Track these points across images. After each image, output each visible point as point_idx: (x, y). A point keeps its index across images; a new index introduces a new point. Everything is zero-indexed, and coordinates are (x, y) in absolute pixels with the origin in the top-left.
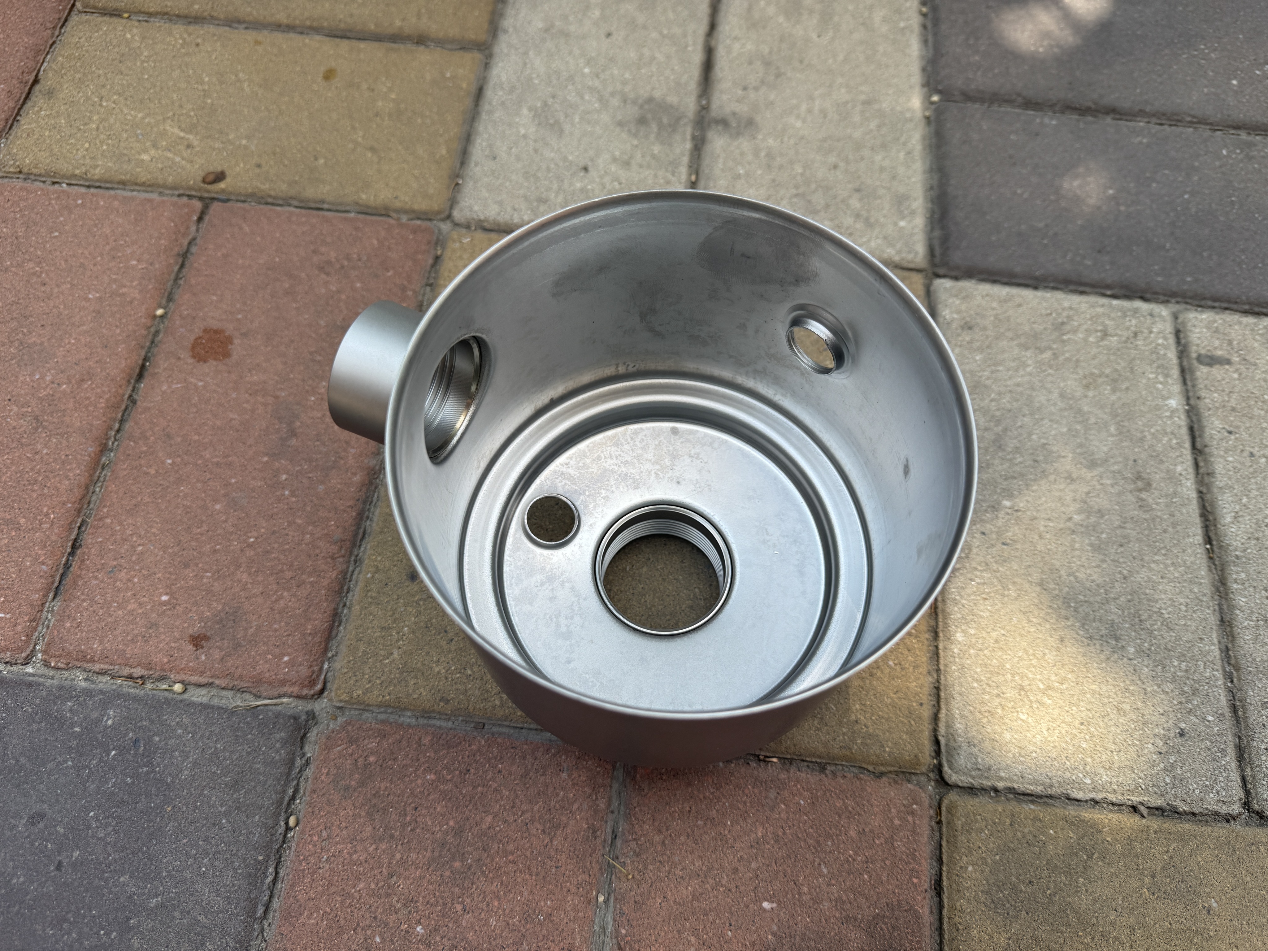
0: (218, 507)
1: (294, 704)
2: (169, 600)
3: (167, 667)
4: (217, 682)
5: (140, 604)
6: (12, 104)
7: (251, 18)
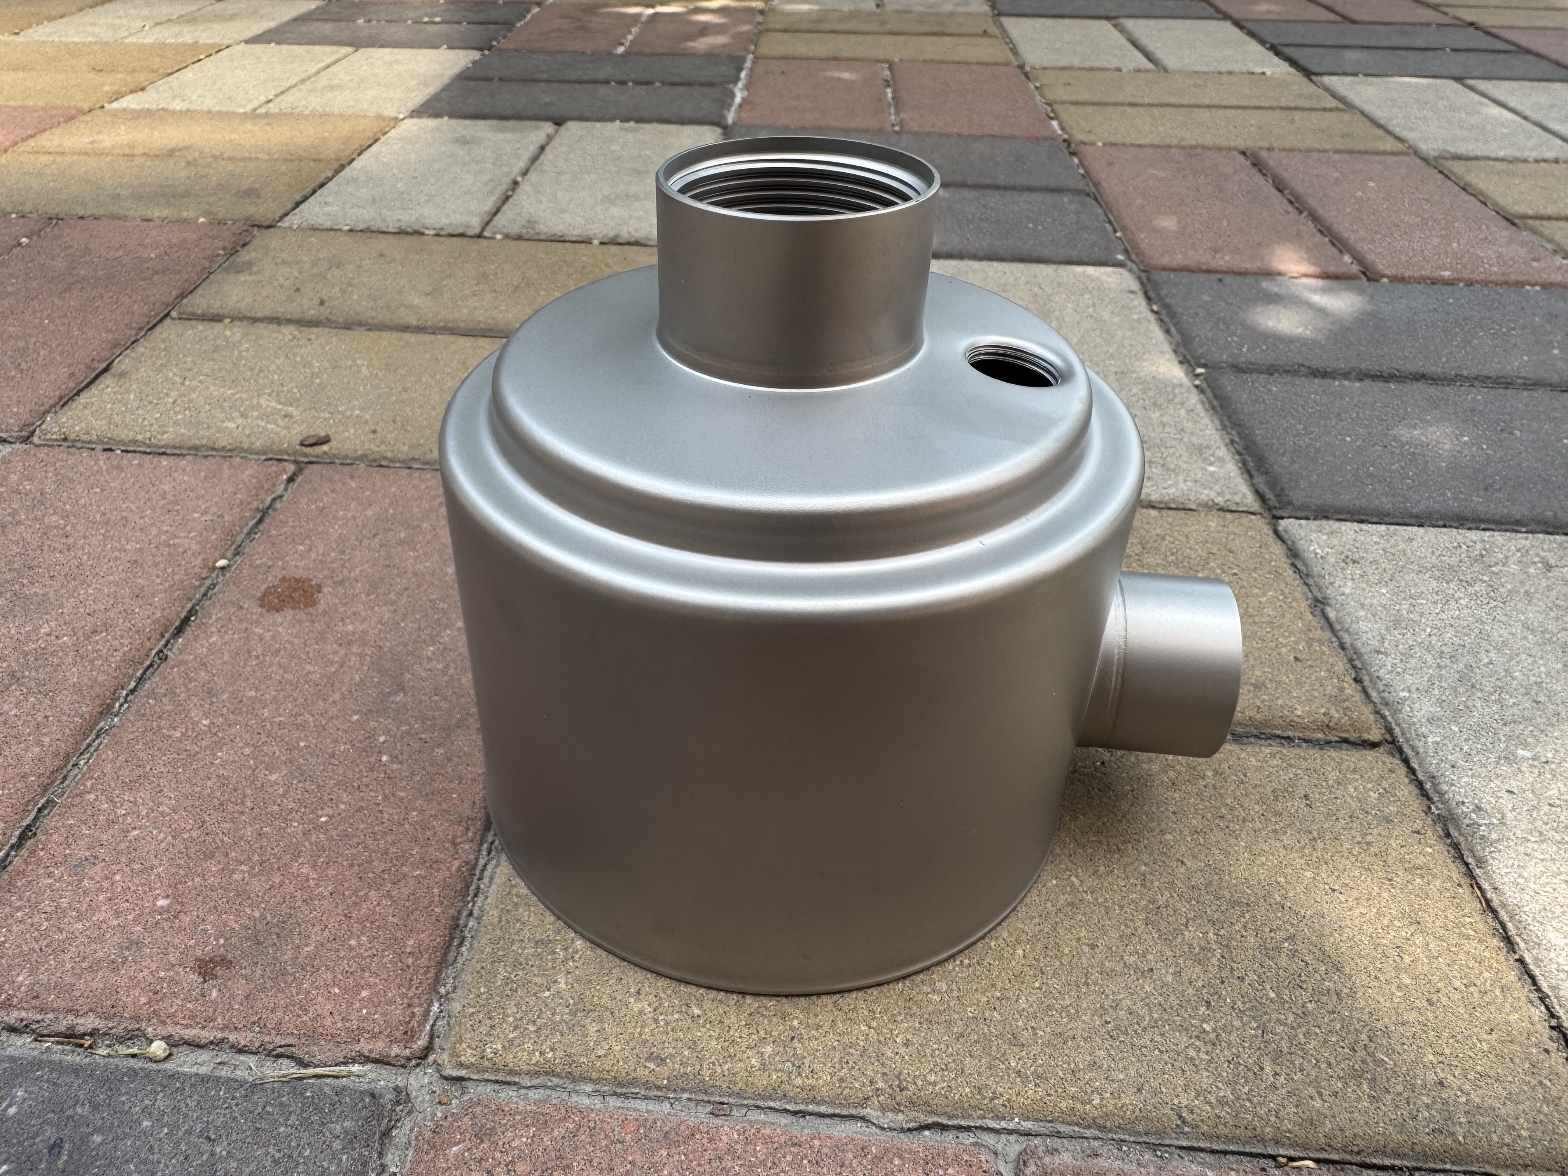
0: (273, 777)
1: (372, 1076)
2: (169, 906)
3: (144, 1012)
4: (232, 1038)
5: (118, 913)
6: (71, 384)
7: (376, 321)
